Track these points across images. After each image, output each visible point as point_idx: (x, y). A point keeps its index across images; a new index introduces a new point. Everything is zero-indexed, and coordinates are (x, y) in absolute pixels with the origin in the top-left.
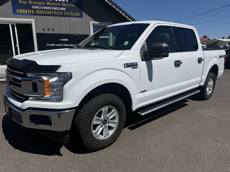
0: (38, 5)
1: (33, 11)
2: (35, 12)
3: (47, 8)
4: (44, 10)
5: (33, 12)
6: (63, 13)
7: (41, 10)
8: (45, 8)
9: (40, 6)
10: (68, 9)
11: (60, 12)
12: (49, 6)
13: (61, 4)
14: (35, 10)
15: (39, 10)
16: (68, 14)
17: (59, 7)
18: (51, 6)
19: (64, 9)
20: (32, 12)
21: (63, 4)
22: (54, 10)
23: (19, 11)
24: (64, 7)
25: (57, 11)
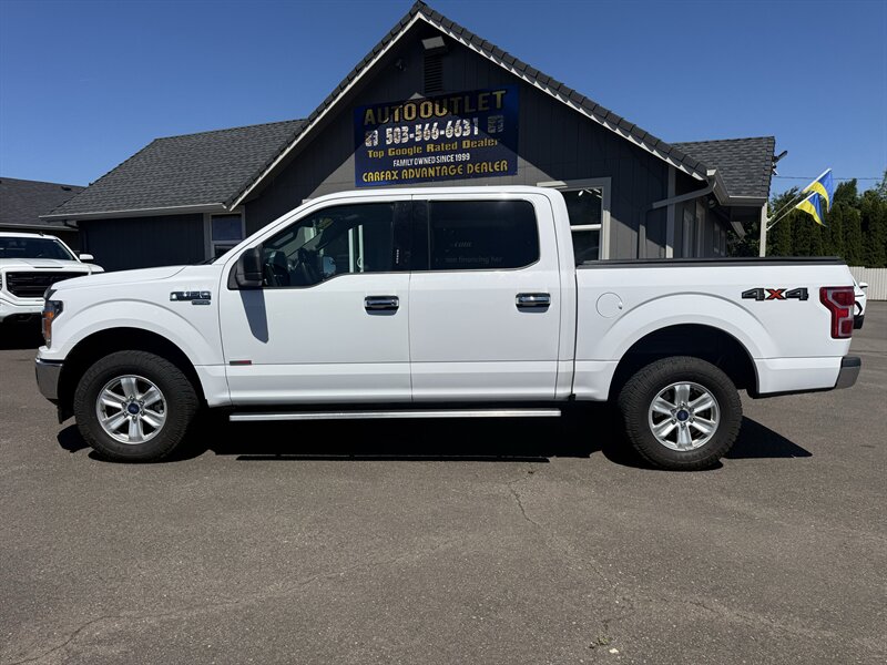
0: (407, 157)
1: (395, 173)
2: (399, 175)
3: (427, 161)
4: (419, 166)
5: (395, 177)
6: (464, 169)
7: (413, 167)
8: (421, 162)
9: (411, 157)
10: (478, 155)
11: (456, 168)
12: (431, 154)
13: (460, 145)
14: (400, 169)
15: (407, 168)
16: (476, 168)
17: (455, 152)
18: (435, 154)
19: (467, 157)
20: (392, 175)
21: (464, 142)
22: (442, 165)
23: (366, 177)
24: (465, 151)
25: (448, 164)
